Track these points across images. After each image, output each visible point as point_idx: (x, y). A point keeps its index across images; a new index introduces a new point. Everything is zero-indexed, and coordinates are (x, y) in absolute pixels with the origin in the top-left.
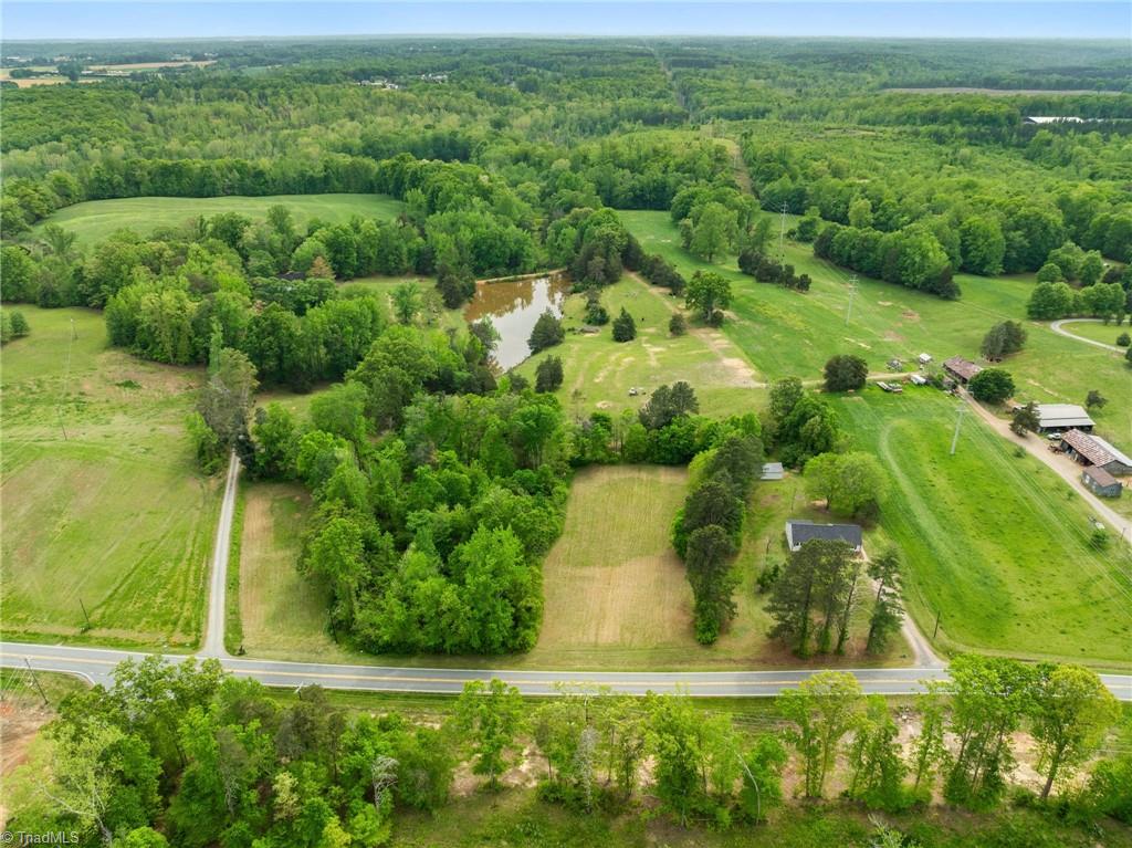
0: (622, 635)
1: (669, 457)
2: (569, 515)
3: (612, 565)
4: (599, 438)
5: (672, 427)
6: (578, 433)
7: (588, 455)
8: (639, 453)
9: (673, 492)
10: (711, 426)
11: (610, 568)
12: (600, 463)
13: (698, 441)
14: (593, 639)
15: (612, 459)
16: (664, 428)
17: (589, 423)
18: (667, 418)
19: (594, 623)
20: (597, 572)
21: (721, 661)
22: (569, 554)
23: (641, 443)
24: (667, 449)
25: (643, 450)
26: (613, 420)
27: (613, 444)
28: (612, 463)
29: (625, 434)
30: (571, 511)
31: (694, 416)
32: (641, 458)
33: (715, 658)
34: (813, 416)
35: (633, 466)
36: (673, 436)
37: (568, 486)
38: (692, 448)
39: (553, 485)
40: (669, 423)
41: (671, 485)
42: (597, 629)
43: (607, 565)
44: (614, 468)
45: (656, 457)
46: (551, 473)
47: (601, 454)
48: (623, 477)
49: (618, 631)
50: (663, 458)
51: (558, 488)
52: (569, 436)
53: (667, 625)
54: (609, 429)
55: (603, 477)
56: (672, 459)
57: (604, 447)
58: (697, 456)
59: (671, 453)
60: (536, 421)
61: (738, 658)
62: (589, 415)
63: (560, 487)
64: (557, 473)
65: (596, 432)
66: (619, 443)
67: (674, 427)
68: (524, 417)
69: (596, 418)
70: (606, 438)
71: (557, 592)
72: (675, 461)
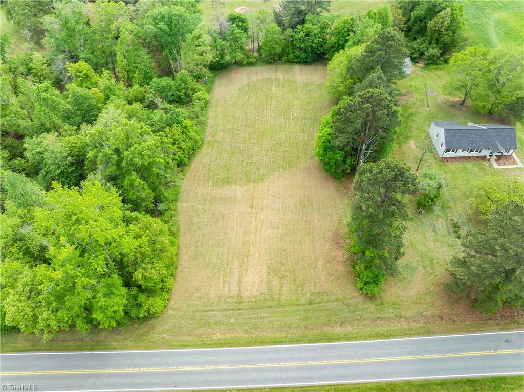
0: (269, 282)
1: (303, 56)
2: (210, 122)
3: (254, 181)
4: (236, 40)
5: (306, 25)
6: (216, 35)
7: (227, 58)
8: (276, 53)
9: (310, 91)
10: (346, 22)
11: (252, 185)
12: (239, 64)
13: (332, 40)
14: (235, 291)
15: (250, 60)
16: (299, 27)
17: (225, 23)
18: (300, 17)
19: (236, 263)
20: (238, 191)
21: (389, 319)
22: (209, 169)
23: (277, 43)
24: (301, 49)
25: (279, 50)
26: (249, 22)
27: (249, 46)
28: (251, 64)
29: (261, 36)
30: (213, 117)
31: (325, 14)
32: (277, 58)
33: (382, 315)
34: (444, 9)
35: (270, 67)
36: (307, 35)
37: (209, 90)
38: (326, 46)
39: (194, 91)
40: (303, 22)
41: (307, 85)
42: (240, 274)
43: (248, 181)
44: (253, 69)
45: (291, 56)
46: (190, 79)
47: (240, 56)
48: (260, 77)
49: (265, 275)
50: (298, 57)
51: (198, 94)
52: (207, 39)
53: (320, 263)
54: (246, 30)
55: (242, 79)
56: (306, 58)
57: (242, 48)
58: (336, 55)
59: (305, 51)
60: (170, 23)
61: (409, 314)
62: (226, 17)
63: (201, 93)
64: (198, 78)
65: (233, 33)
66: (256, 44)
67: (307, 25)
68: (155, 20)
69: (233, 19)
70: (243, 39)
71: (196, 220)
72: (309, 60)
